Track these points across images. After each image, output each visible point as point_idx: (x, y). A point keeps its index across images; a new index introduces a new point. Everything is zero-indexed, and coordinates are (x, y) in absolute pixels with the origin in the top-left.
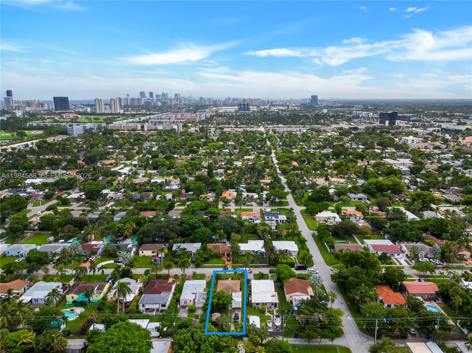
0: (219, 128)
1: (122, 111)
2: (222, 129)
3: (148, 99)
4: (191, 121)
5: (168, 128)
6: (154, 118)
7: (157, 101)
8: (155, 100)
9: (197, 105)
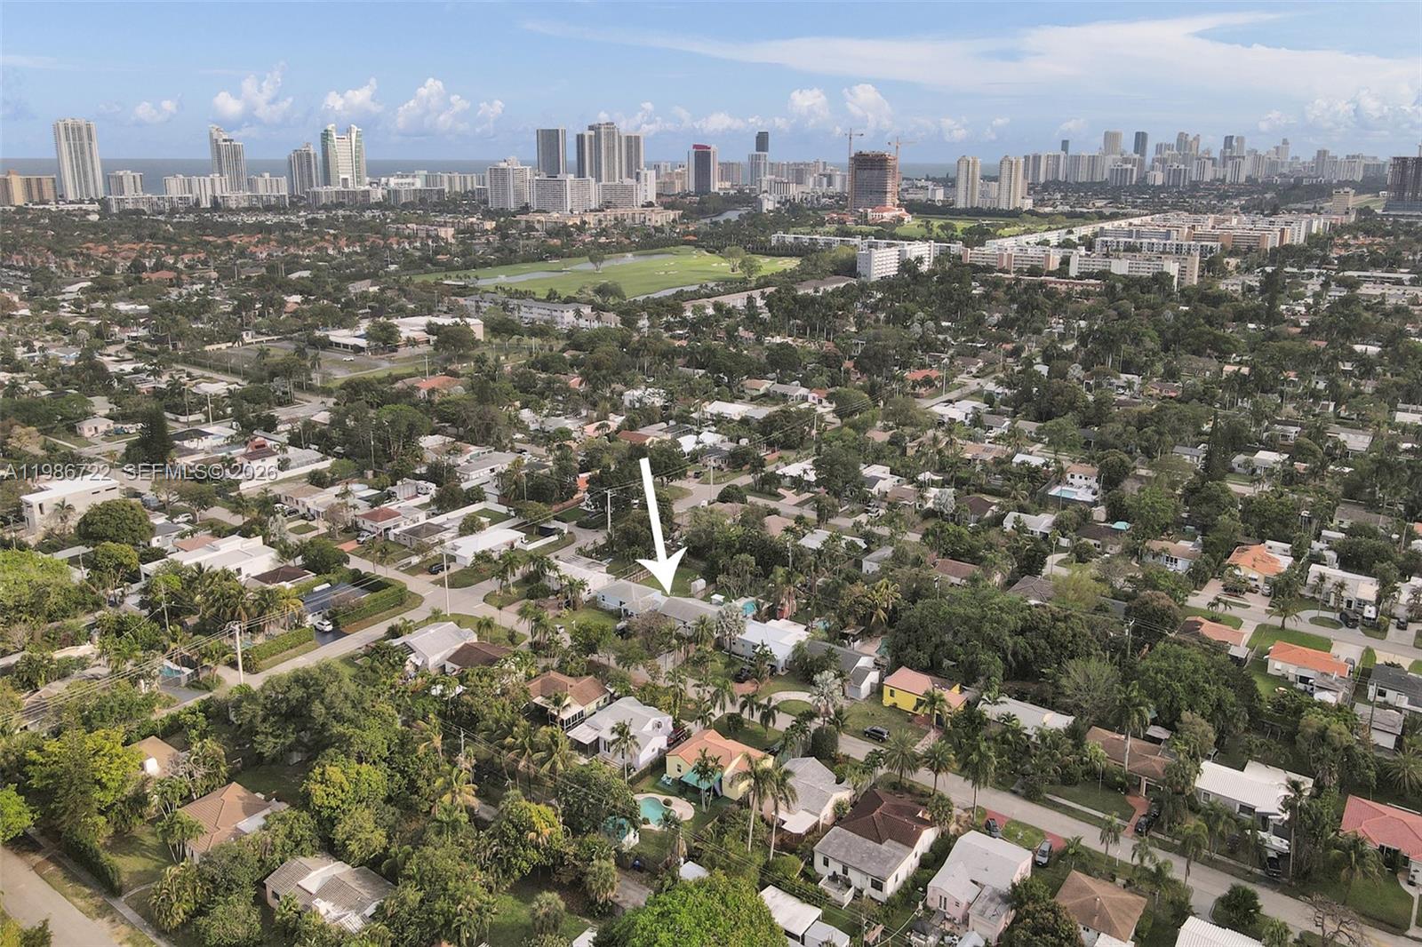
0: (1342, 283)
1: (1028, 204)
2: (1352, 285)
3: (1126, 161)
4: (1243, 248)
5: (1145, 271)
6: (1116, 233)
7: (1153, 168)
8: (1148, 161)
9: (1299, 180)
